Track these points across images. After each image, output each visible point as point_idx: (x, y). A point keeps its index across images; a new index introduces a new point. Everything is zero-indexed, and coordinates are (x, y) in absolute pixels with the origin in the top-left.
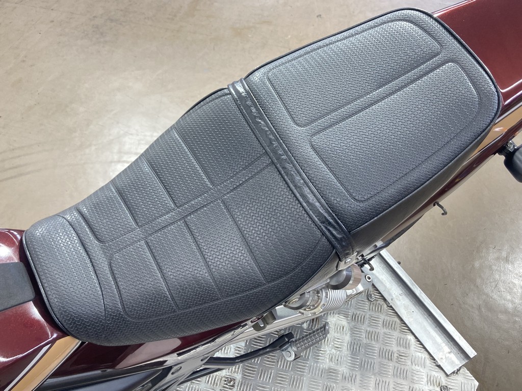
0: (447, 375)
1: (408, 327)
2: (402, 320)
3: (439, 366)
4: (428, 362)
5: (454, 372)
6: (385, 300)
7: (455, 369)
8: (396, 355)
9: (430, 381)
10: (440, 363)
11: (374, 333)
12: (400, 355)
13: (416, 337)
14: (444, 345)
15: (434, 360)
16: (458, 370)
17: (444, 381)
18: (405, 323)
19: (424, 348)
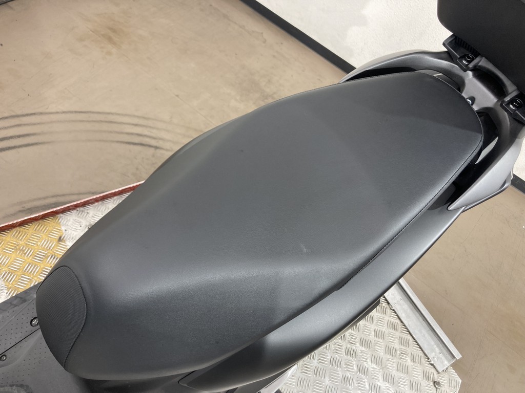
0: (438, 372)
1: (407, 329)
2: (402, 322)
3: (432, 365)
4: (424, 360)
5: (443, 371)
6: (388, 303)
7: (445, 368)
8: (398, 352)
9: (426, 376)
10: (432, 362)
11: (380, 332)
12: (402, 353)
13: (414, 338)
14: (435, 346)
15: (428, 359)
16: (447, 369)
17: (436, 377)
18: (405, 326)
19: (420, 348)
